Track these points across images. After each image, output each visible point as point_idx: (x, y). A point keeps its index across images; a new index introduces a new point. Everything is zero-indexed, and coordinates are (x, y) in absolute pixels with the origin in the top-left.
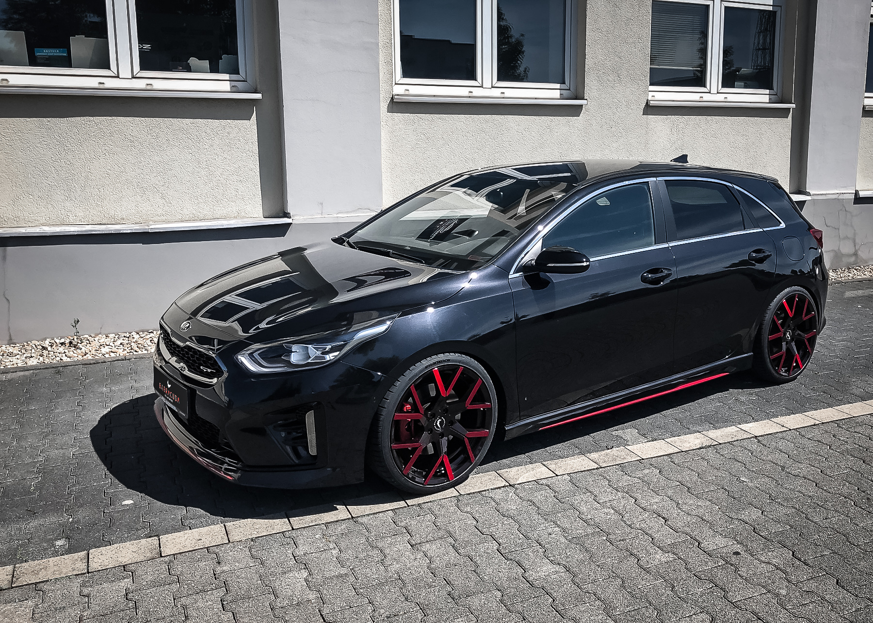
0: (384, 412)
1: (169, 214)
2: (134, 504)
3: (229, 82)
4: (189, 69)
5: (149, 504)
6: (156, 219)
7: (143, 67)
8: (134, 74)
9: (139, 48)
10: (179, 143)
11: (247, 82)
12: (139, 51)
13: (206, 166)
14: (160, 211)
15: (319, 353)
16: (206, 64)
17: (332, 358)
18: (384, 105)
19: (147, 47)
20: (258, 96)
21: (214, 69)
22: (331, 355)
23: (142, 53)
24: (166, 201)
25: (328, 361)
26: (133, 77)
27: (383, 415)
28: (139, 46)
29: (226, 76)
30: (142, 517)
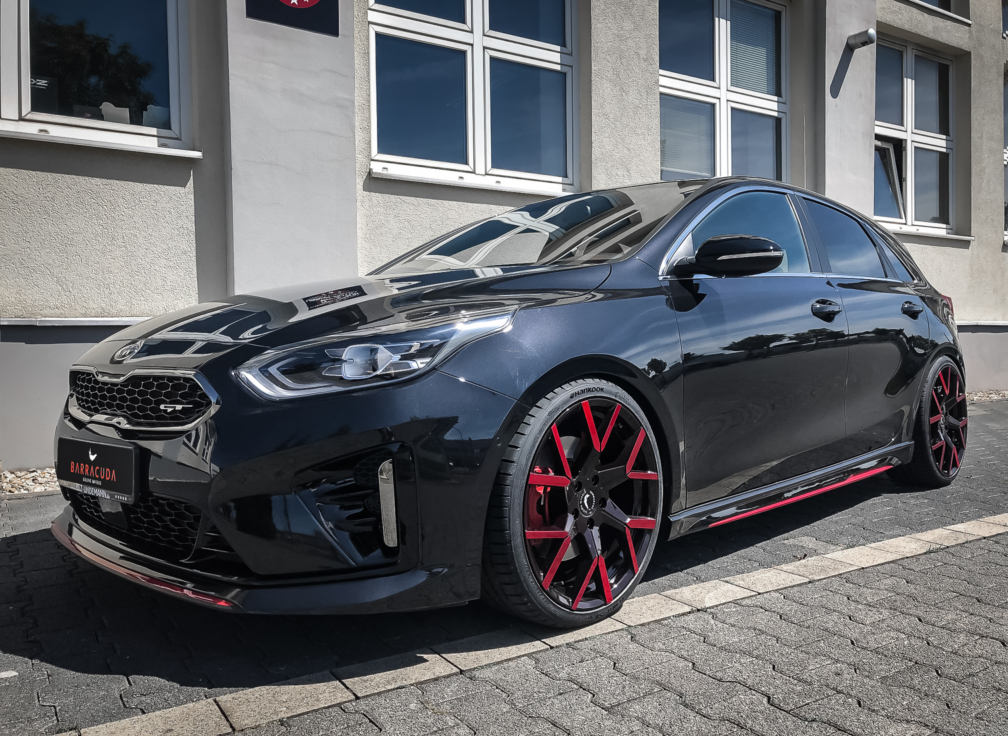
0: (513, 470)
1: (66, 306)
2: (21, 677)
3: (156, 138)
4: (101, 117)
5: (49, 676)
6: (45, 312)
7: (35, 108)
8: (23, 115)
9: (31, 84)
10: (85, 210)
11: (181, 140)
12: (31, 88)
13: (122, 244)
14: (52, 302)
15: (396, 358)
16: (126, 112)
17: (421, 366)
18: (360, 182)
19: (43, 83)
20: (197, 154)
21: (136, 120)
22: (419, 361)
23: (35, 91)
24: (63, 288)
25: (415, 371)
26: (21, 119)
27: (511, 475)
28: (31, 81)
29: (154, 131)
30: (38, 698)
